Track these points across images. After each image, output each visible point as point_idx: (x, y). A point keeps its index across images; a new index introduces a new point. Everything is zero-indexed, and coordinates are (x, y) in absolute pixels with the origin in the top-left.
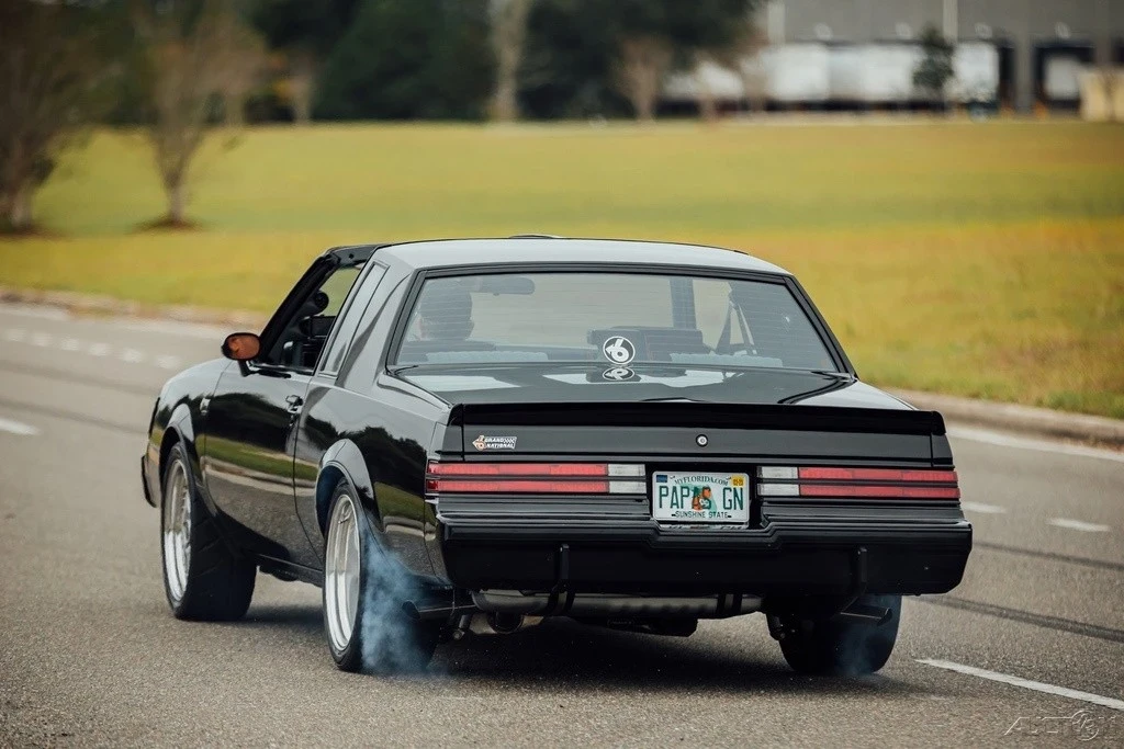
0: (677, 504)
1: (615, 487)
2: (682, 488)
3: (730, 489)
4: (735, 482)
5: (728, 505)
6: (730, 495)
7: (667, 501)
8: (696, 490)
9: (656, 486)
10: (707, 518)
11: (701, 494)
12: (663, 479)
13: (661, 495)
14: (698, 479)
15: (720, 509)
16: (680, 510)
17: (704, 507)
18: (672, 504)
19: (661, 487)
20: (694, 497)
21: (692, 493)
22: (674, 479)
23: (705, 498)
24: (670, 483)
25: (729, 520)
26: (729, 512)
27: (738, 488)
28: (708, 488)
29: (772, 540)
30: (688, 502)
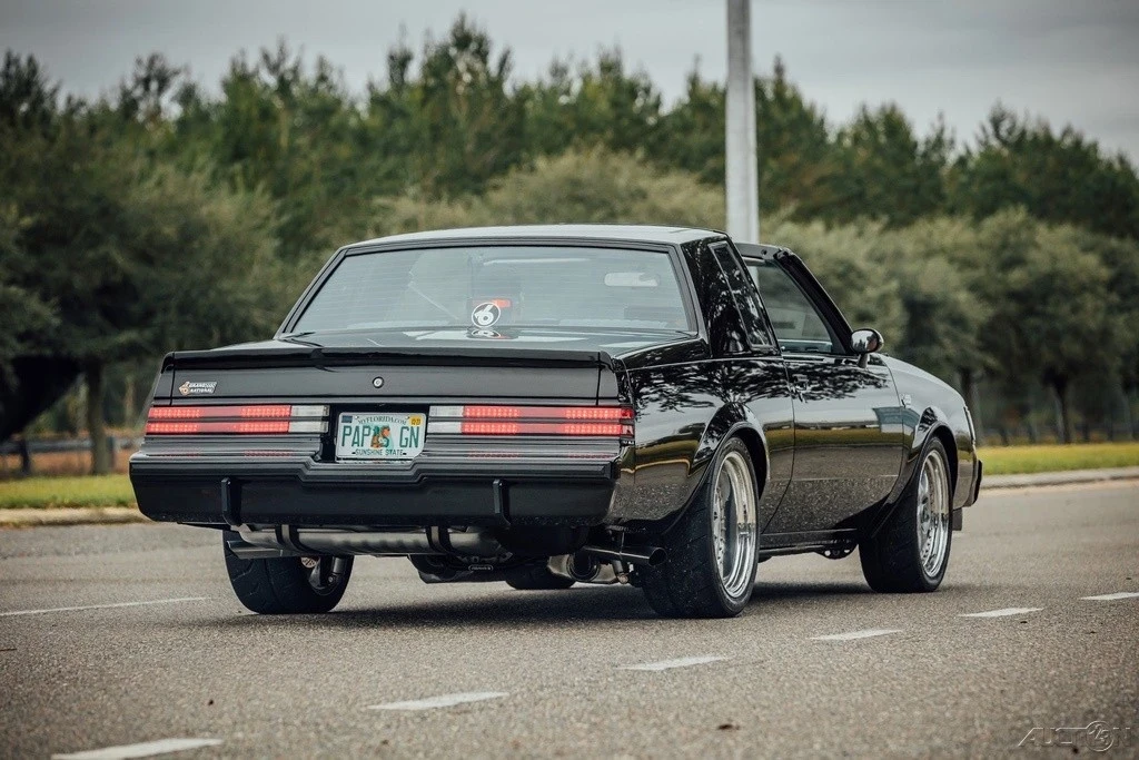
0: (358, 443)
1: (295, 427)
2: (364, 427)
3: (407, 428)
4: (413, 422)
5: (404, 443)
6: (407, 434)
7: (349, 439)
8: (377, 429)
9: (341, 425)
10: (384, 455)
11: (381, 432)
12: (348, 420)
13: (344, 435)
14: (380, 419)
15: (396, 447)
16: (360, 448)
17: (382, 445)
18: (354, 443)
19: (345, 427)
20: (375, 435)
21: (372, 432)
22: (358, 420)
23: (384, 437)
24: (354, 425)
25: (404, 457)
26: (405, 450)
27: (415, 427)
28: (387, 428)
29: (411, 473)
30: (368, 440)
